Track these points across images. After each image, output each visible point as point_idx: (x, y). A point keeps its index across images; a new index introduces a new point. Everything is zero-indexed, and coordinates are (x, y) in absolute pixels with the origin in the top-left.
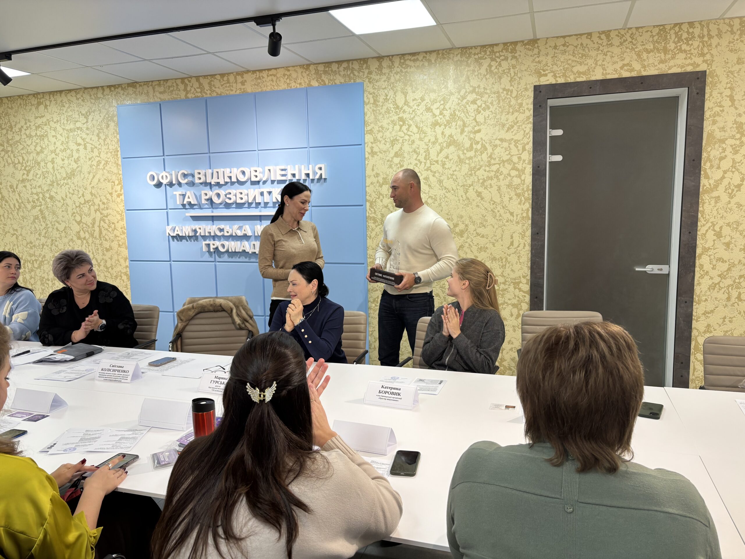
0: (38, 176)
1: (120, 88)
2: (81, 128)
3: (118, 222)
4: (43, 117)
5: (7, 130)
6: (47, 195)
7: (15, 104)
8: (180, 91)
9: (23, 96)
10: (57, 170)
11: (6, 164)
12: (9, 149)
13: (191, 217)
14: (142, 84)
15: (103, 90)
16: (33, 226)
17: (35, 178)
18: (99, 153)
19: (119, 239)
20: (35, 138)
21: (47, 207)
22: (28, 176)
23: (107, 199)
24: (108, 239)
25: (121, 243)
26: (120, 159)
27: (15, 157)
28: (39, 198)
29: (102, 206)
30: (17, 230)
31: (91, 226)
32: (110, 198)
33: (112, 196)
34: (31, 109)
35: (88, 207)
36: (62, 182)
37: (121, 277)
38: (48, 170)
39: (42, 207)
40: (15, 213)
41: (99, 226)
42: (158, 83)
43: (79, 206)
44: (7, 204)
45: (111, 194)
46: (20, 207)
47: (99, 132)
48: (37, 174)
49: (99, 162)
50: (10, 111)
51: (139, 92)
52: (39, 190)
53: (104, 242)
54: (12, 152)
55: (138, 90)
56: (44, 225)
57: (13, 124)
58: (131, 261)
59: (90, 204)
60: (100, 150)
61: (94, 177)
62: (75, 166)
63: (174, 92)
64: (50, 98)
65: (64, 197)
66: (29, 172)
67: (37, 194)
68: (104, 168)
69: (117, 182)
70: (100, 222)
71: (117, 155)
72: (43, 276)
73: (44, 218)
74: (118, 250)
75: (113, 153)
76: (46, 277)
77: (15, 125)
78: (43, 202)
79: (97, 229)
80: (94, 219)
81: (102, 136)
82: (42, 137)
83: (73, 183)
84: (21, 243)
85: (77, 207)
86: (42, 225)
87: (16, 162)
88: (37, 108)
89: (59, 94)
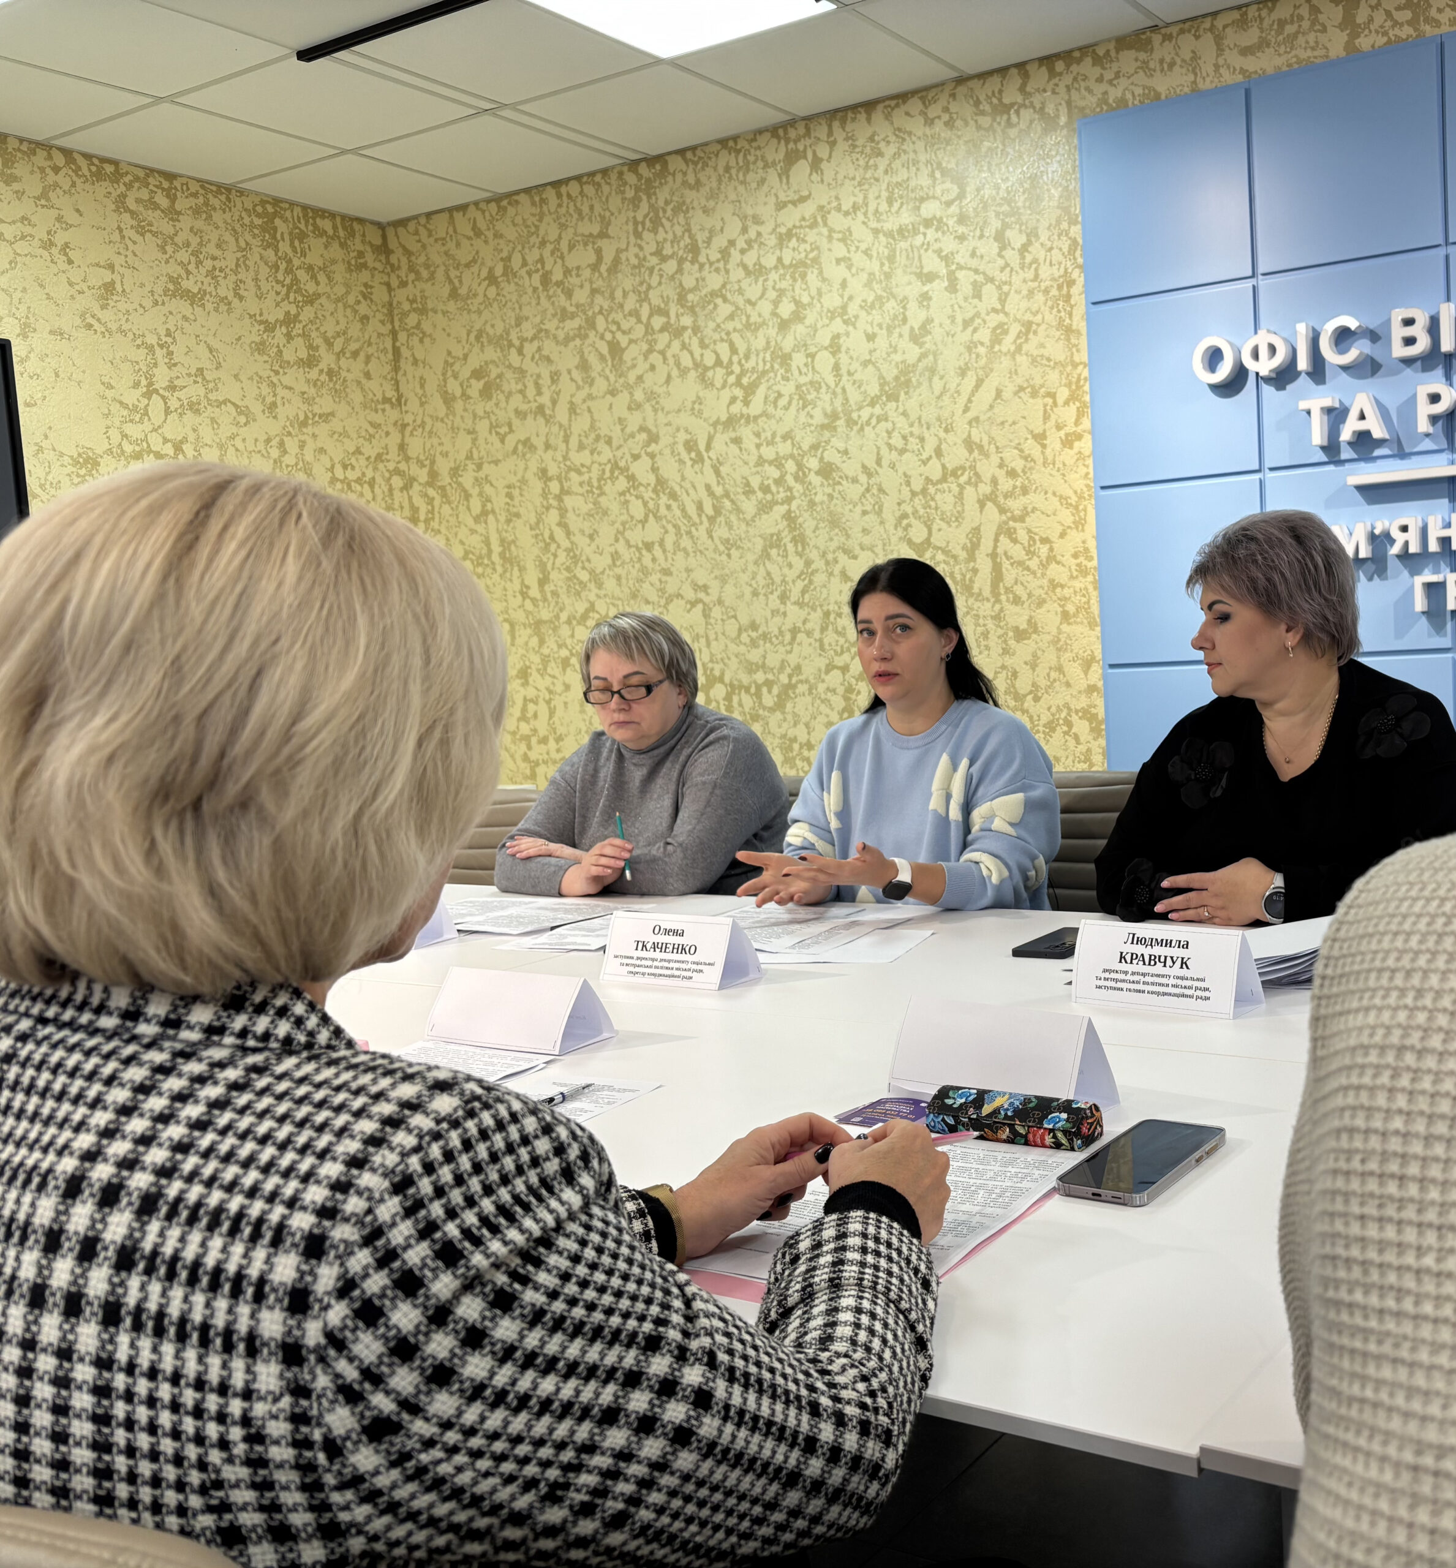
0: (782, 402)
1: (1088, 60)
2: (940, 220)
3: (1062, 535)
4: (803, 199)
5: (681, 261)
6: (813, 463)
7: (709, 171)
8: (1324, 30)
9: (735, 138)
10: (850, 374)
11: (675, 373)
12: (687, 321)
13: (1362, 489)
14: (1174, 30)
15: (1026, 76)
16: (762, 572)
17: (771, 409)
18: (1003, 300)
19: (1067, 592)
20: (774, 276)
21: (812, 504)
22: (746, 403)
23: (1026, 458)
24: (1024, 597)
25: (1071, 608)
26: (1080, 310)
27: (703, 345)
28: (782, 476)
29: (1005, 484)
30: (705, 588)
31: (963, 555)
32: (1035, 451)
33: (1044, 446)
34: (763, 181)
35: (955, 489)
36: (865, 413)
37: (1069, 725)
38: (817, 378)
39: (794, 505)
40: (701, 533)
41: (993, 555)
42: (1236, 15)
43: (924, 491)
44: (674, 505)
45: (1040, 438)
46: (718, 511)
47: (1006, 226)
48: (780, 395)
49: (999, 332)
50: (690, 195)
51: (1162, 61)
52: (785, 448)
53: (1010, 609)
54: (696, 330)
55: (1157, 55)
56: (798, 564)
57: (701, 237)
58: (1112, 666)
59: (963, 479)
60: (1006, 288)
61: (979, 383)
62: (912, 352)
63: (1301, 40)
64: (830, 133)
65: (871, 464)
66: (750, 390)
67: (778, 463)
68: (1019, 349)
69: (1063, 394)
70: (996, 540)
71: (1068, 297)
72: (791, 733)
73: (800, 540)
74: (1060, 632)
75: (1054, 292)
76: (803, 737)
77: (708, 242)
78: (798, 488)
79: (984, 565)
80: (977, 530)
81: (1016, 238)
82: (799, 269)
83: (905, 414)
84: (719, 628)
85: (914, 494)
86: (790, 566)
87: (709, 360)
88: (785, 174)
89: (862, 117)
